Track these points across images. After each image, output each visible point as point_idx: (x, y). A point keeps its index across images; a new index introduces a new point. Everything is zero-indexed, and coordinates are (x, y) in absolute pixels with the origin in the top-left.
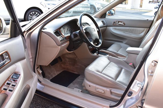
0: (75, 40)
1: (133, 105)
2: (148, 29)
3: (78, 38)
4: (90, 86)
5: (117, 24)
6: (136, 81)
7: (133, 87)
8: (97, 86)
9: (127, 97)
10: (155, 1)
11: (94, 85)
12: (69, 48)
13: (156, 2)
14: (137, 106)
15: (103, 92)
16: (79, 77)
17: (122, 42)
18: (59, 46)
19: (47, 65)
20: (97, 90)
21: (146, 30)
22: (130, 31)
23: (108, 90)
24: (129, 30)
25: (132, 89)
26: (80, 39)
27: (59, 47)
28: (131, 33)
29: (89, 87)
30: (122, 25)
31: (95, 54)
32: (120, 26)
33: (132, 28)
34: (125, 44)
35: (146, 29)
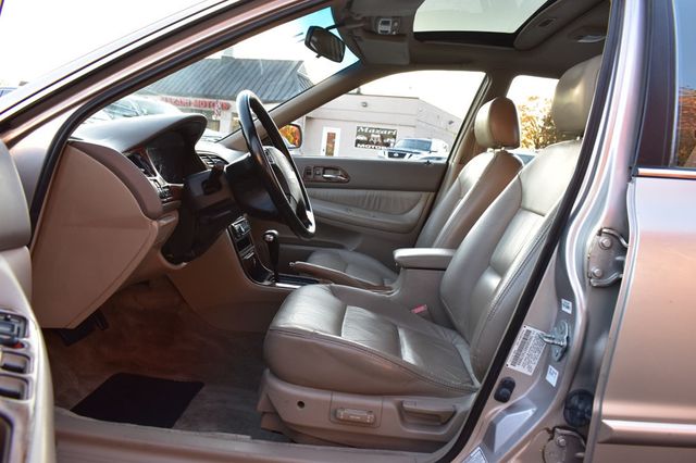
0: (209, 204)
1: (535, 430)
2: (433, 194)
3: (223, 195)
4: (301, 404)
5: (319, 178)
6: (528, 328)
7: (517, 357)
8: (339, 398)
9: (493, 407)
10: (375, 142)
11: (324, 396)
12: (172, 247)
13: (377, 144)
14: (548, 430)
15: (369, 418)
16: (203, 391)
17: (341, 247)
18: (154, 219)
19: (73, 326)
20: (342, 414)
21: (425, 197)
22: (369, 204)
23: (389, 404)
24: (363, 201)
25: (512, 367)
26: (233, 199)
27: (155, 223)
28: (373, 210)
29: (298, 408)
30: (341, 181)
31: (266, 283)
32: (330, 183)
33: (376, 193)
34: (356, 251)
35: (425, 195)
